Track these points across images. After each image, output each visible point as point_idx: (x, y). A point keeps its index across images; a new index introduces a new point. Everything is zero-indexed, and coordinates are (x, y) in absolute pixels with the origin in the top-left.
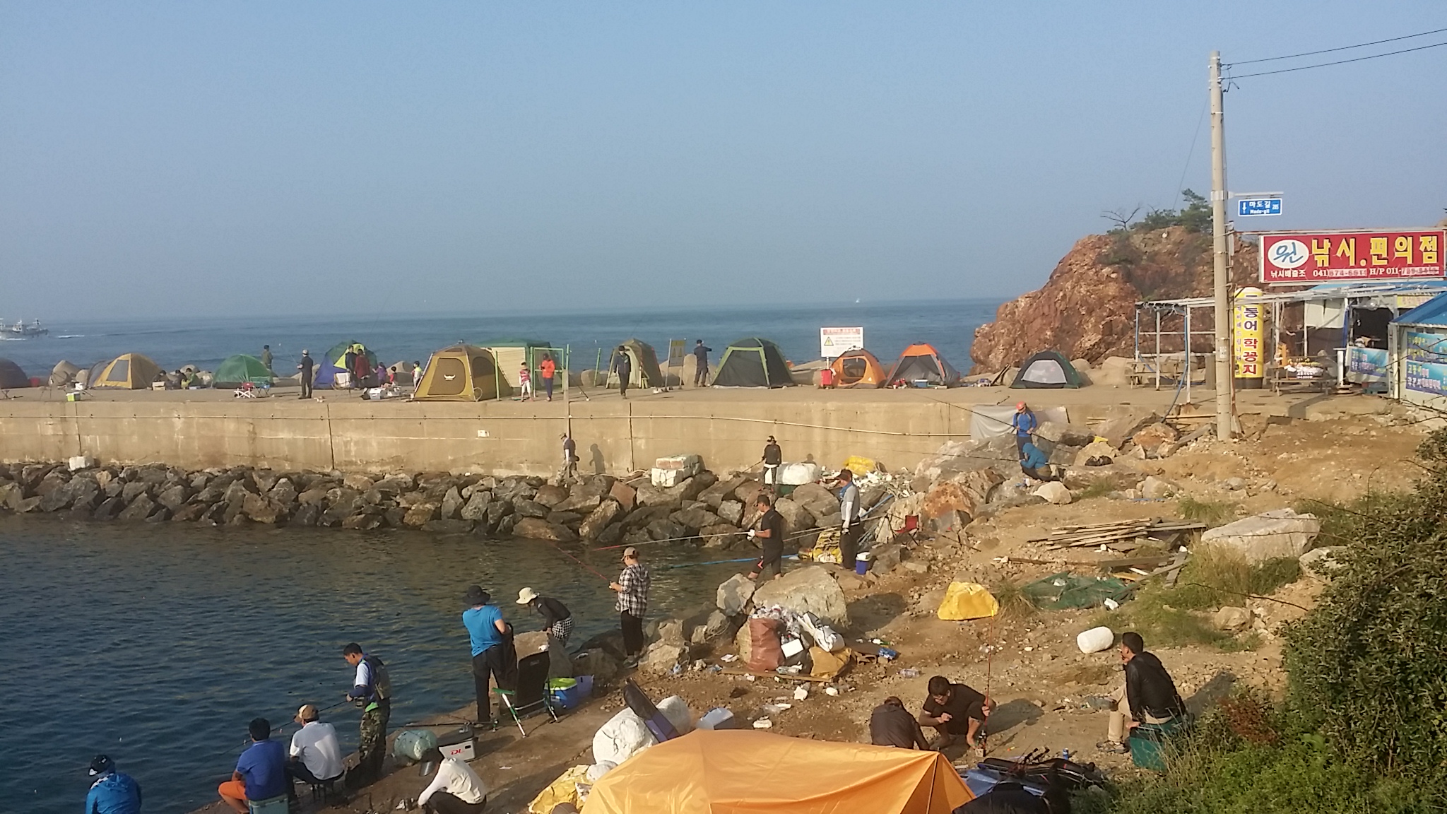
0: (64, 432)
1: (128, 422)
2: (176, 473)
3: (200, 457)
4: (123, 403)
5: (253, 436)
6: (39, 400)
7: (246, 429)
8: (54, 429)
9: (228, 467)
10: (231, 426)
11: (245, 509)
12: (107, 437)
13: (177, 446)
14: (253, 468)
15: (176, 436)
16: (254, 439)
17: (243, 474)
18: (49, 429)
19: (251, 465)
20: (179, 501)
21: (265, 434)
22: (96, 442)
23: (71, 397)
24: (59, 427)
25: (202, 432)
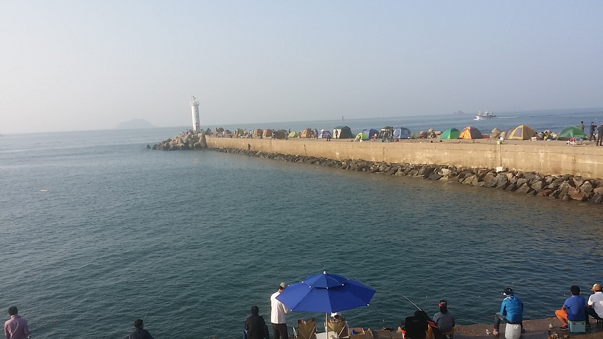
0: (495, 157)
1: (521, 154)
2: (540, 176)
3: (550, 170)
4: (519, 146)
5: (574, 162)
6: (486, 144)
7: (571, 158)
8: (491, 155)
9: (562, 175)
10: (564, 157)
11: (569, 193)
12: (512, 159)
13: (541, 164)
14: (573, 176)
15: (540, 160)
16: (574, 163)
17: (569, 178)
18: (489, 155)
19: (572, 175)
20: (540, 187)
21: (580, 161)
22: (508, 161)
23: (498, 142)
24: (493, 154)
25: (551, 159)
